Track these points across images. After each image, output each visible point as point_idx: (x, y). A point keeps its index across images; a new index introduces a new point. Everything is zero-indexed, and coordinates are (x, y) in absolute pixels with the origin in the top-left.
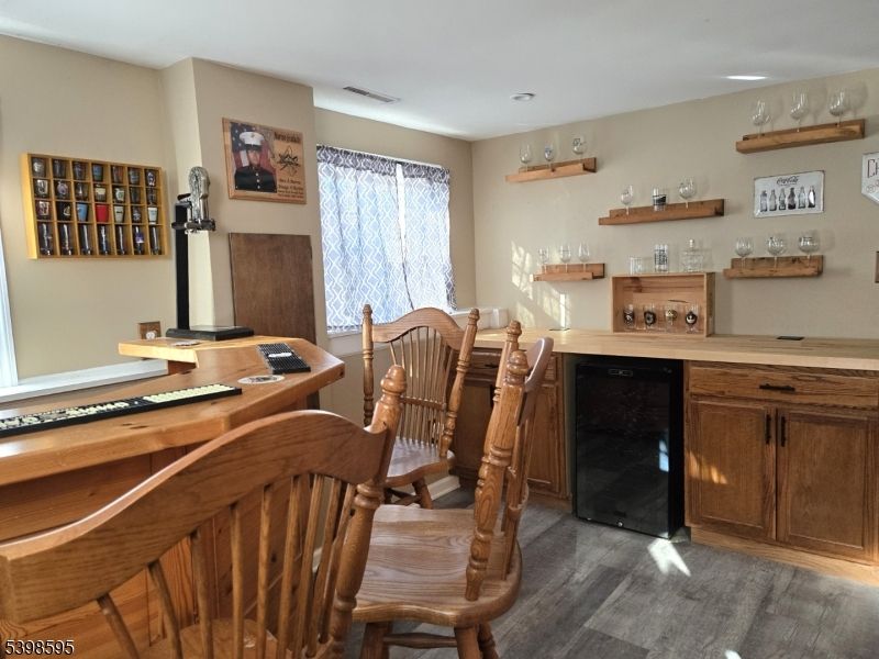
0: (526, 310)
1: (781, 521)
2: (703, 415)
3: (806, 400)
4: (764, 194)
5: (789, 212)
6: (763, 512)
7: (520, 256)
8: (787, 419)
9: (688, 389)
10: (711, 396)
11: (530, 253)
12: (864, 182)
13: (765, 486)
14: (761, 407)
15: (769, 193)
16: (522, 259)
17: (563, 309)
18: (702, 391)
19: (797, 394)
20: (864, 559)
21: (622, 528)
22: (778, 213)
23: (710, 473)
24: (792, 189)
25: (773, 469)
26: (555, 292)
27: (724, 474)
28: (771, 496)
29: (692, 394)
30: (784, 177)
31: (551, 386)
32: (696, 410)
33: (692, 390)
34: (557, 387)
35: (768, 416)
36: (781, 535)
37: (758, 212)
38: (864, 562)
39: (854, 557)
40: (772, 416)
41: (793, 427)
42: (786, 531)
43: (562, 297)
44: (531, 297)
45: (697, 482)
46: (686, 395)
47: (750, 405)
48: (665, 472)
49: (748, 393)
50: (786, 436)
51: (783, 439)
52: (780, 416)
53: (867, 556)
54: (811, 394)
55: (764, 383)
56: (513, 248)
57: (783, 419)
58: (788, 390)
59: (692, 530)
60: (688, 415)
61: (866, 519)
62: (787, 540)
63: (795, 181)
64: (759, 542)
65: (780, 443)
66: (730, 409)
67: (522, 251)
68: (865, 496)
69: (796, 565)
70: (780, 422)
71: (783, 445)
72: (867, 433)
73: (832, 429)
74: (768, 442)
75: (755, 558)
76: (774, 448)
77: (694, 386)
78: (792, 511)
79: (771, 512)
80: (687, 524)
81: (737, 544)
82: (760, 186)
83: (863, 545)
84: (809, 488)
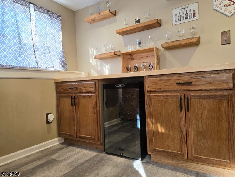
0: (94, 72)
1: (189, 149)
2: (153, 100)
3: (197, 88)
4: (176, 15)
5: (185, 21)
6: (181, 145)
7: (92, 52)
8: (189, 98)
9: (146, 90)
10: (156, 91)
11: (95, 50)
12: (214, 3)
13: (181, 133)
14: (177, 94)
15: (178, 14)
16: (93, 53)
17: (107, 70)
18: (152, 89)
19: (193, 85)
20: (231, 167)
21: (122, 157)
22: (182, 22)
23: (157, 127)
24: (186, 11)
25: (184, 123)
26: (104, 64)
27: (163, 127)
28: (185, 137)
29: (148, 91)
30: (183, 7)
31: (94, 94)
32: (150, 98)
33: (148, 89)
34: (96, 95)
35: (181, 97)
36: (189, 156)
37: (174, 23)
38: (231, 169)
39: (226, 166)
40: (183, 98)
41: (192, 102)
42: (192, 154)
43: (107, 65)
44: (96, 67)
45: (152, 132)
46: (146, 92)
47: (173, 94)
48: (138, 129)
49: (171, 88)
50: (189, 107)
51: (188, 108)
52: (186, 96)
53: (232, 166)
54: (199, 85)
55: (178, 82)
56: (90, 49)
57: (187, 97)
58: (189, 84)
59: (152, 156)
60: (147, 101)
61: (230, 146)
62: (192, 159)
63: (187, 8)
64: (180, 160)
65: (187, 110)
66: (164, 96)
67: (93, 49)
68: (229, 134)
69: (197, 170)
70: (186, 100)
71: (188, 111)
72: (228, 101)
73: (210, 101)
74: (181, 110)
75: (179, 168)
76: (184, 113)
77: (148, 87)
78: (194, 144)
79: (184, 145)
80: (148, 153)
81: (170, 162)
82: (175, 12)
83: (229, 160)
84: (201, 132)
